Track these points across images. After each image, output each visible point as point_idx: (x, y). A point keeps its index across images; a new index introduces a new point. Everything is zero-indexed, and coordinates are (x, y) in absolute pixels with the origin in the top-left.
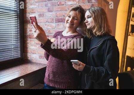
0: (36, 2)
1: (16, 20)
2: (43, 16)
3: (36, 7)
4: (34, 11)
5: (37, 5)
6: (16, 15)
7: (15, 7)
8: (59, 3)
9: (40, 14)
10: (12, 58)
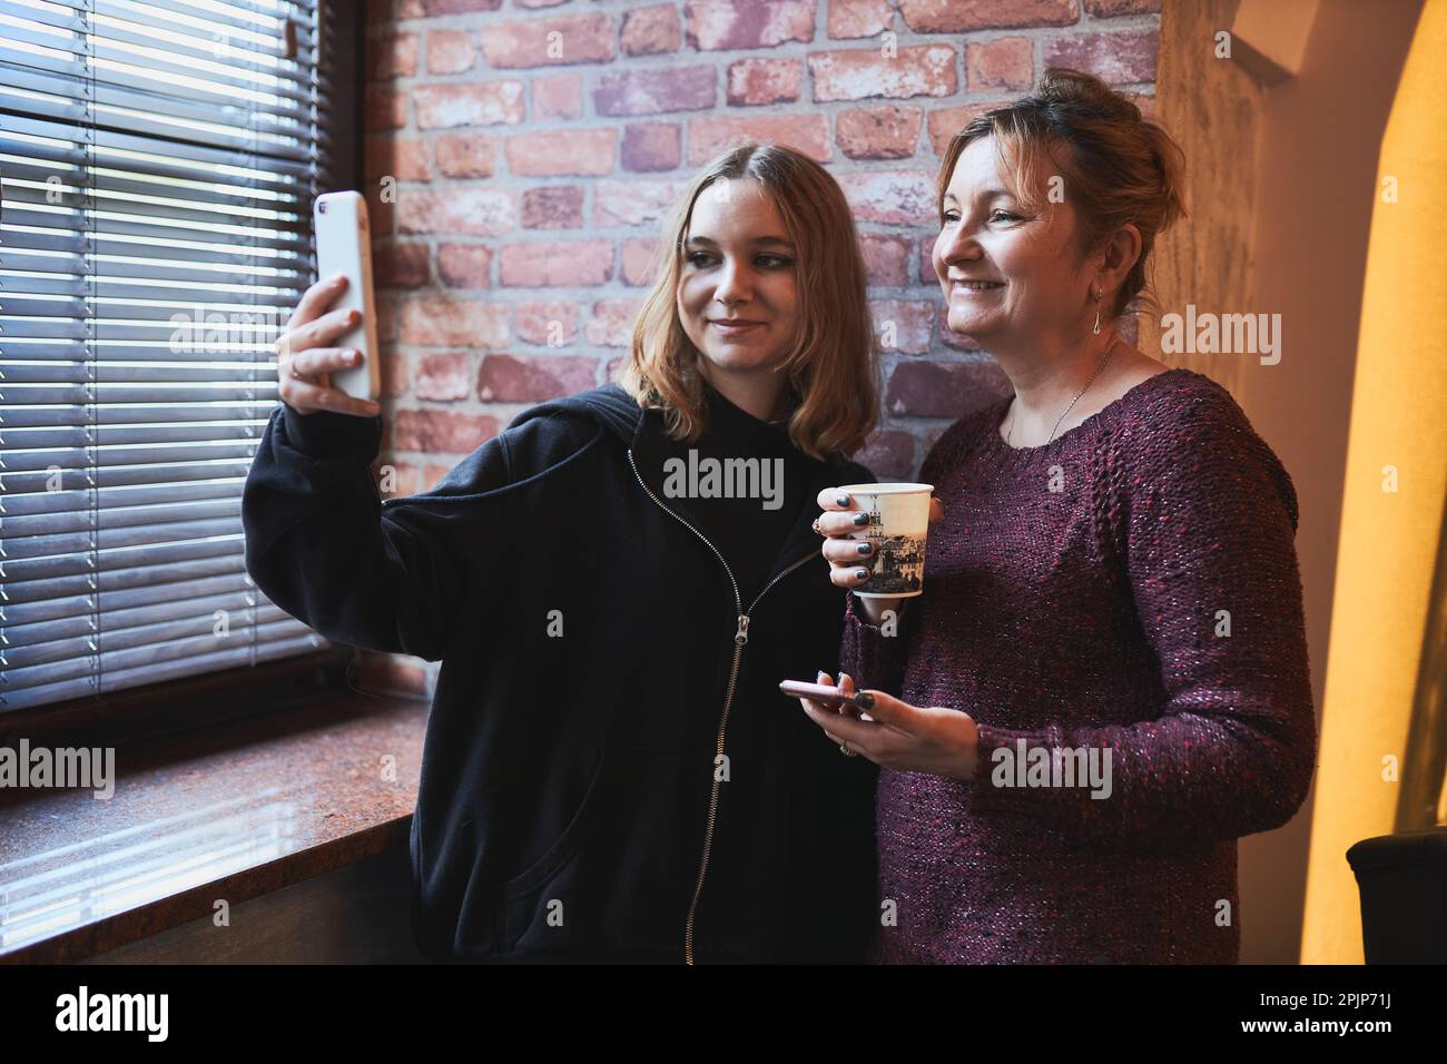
0: (498, 66)
1: (287, 255)
2: (576, 212)
3: (494, 111)
4: (479, 159)
5: (510, 102)
6: (287, 198)
7: (280, 113)
8: (740, 76)
9: (543, 195)
10: (242, 653)
